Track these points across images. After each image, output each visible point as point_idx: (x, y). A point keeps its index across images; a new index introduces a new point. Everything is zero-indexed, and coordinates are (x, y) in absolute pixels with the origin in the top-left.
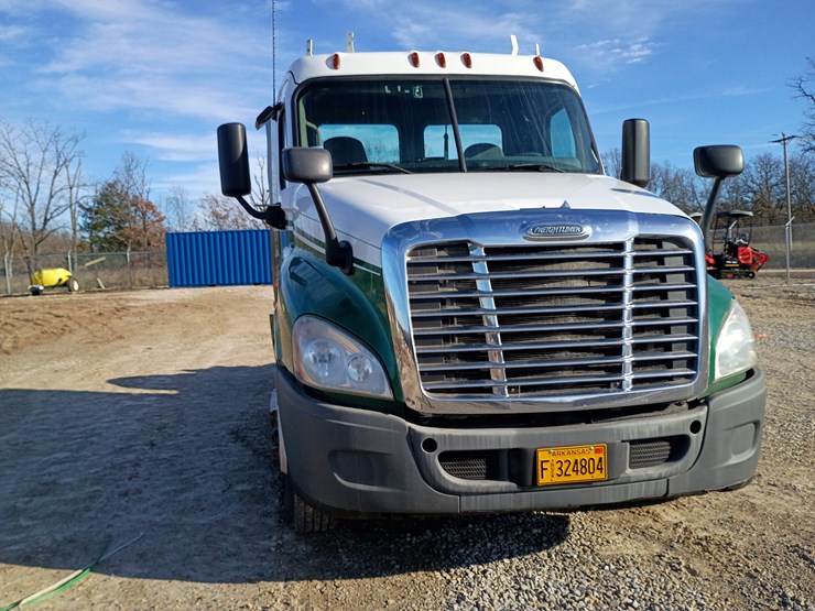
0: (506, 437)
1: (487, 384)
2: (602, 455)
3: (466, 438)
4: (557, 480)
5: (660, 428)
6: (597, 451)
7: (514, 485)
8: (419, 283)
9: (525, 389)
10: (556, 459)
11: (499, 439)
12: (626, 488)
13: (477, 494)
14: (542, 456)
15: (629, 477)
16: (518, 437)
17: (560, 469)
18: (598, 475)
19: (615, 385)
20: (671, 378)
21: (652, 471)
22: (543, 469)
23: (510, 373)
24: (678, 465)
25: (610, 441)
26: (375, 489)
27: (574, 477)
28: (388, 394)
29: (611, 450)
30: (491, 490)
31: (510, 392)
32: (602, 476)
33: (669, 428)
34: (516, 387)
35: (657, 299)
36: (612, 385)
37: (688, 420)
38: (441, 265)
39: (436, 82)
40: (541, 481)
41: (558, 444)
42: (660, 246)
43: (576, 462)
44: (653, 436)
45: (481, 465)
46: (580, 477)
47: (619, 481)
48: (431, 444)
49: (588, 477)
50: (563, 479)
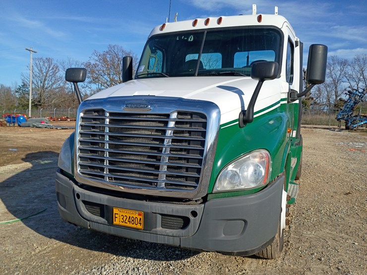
0: (103, 199)
2: (141, 217)
3: (89, 196)
4: (121, 224)
5: (173, 210)
6: (139, 215)
7: (106, 221)
8: (85, 126)
9: (115, 179)
10: (121, 214)
11: (100, 199)
12: (157, 237)
13: (94, 222)
14: (115, 211)
15: (156, 231)
16: (108, 200)
17: (123, 219)
18: (139, 226)
19: (154, 185)
20: (186, 186)
21: (169, 231)
22: (115, 217)
23: (111, 171)
24: (183, 231)
25: (146, 211)
27: (128, 225)
28: (70, 172)
29: (146, 216)
31: (109, 179)
32: (141, 227)
33: (177, 211)
34: (111, 177)
36: (153, 184)
37: (189, 209)
38: (95, 119)
40: (114, 222)
41: (123, 207)
42: (192, 117)
43: (130, 217)
44: (169, 214)
45: (98, 210)
46: (131, 225)
47: (151, 232)
48: (78, 196)
49: (134, 226)
50: (124, 224)
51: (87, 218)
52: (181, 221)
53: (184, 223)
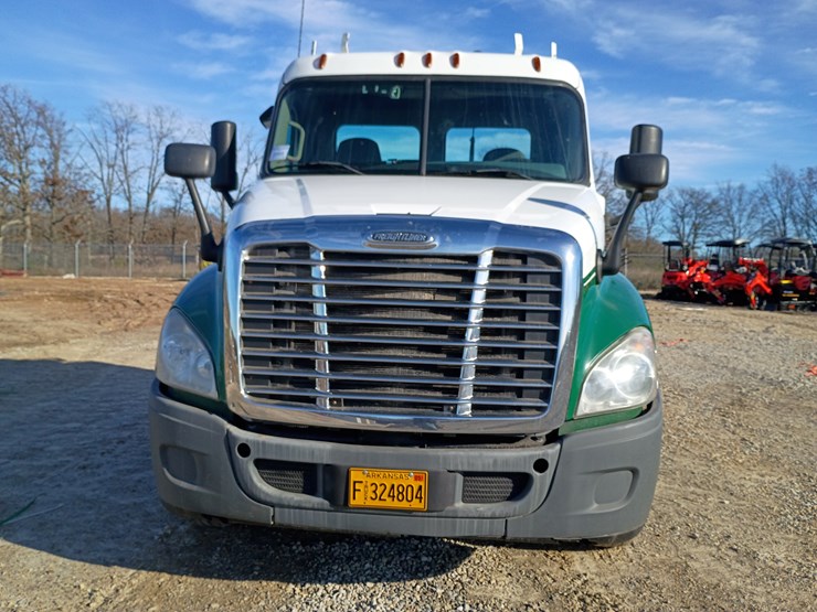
0: (320, 451)
1: (309, 393)
2: (422, 483)
3: (279, 447)
4: (370, 503)
5: (495, 461)
6: (417, 478)
7: (326, 502)
8: (255, 283)
9: (348, 403)
10: (370, 481)
11: (312, 452)
12: (454, 526)
13: (289, 507)
14: (355, 475)
15: (455, 511)
16: (333, 453)
17: (375, 492)
18: (416, 504)
19: (449, 409)
20: (519, 408)
21: (483, 508)
22: (355, 490)
23: (334, 385)
24: (517, 505)
25: (433, 468)
26: (195, 488)
27: (389, 503)
28: (213, 394)
29: (434, 479)
30: (304, 505)
31: (331, 404)
32: (421, 506)
33: (506, 462)
34: (339, 400)
35: (515, 319)
36: (445, 408)
37: (531, 457)
38: (280, 267)
39: (417, 83)
40: (352, 502)
41: (376, 465)
42: (525, 262)
43: (393, 487)
44: (486, 470)
45: (298, 478)
46: (396, 504)
47: (443, 514)
48: (245, 450)
49: (404, 504)
50: (377, 503)
51: (268, 500)
52: (508, 484)
53: (513, 488)
